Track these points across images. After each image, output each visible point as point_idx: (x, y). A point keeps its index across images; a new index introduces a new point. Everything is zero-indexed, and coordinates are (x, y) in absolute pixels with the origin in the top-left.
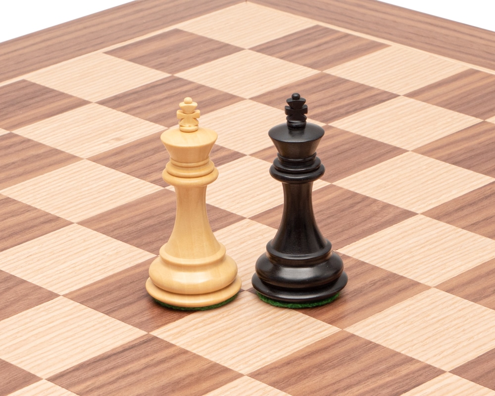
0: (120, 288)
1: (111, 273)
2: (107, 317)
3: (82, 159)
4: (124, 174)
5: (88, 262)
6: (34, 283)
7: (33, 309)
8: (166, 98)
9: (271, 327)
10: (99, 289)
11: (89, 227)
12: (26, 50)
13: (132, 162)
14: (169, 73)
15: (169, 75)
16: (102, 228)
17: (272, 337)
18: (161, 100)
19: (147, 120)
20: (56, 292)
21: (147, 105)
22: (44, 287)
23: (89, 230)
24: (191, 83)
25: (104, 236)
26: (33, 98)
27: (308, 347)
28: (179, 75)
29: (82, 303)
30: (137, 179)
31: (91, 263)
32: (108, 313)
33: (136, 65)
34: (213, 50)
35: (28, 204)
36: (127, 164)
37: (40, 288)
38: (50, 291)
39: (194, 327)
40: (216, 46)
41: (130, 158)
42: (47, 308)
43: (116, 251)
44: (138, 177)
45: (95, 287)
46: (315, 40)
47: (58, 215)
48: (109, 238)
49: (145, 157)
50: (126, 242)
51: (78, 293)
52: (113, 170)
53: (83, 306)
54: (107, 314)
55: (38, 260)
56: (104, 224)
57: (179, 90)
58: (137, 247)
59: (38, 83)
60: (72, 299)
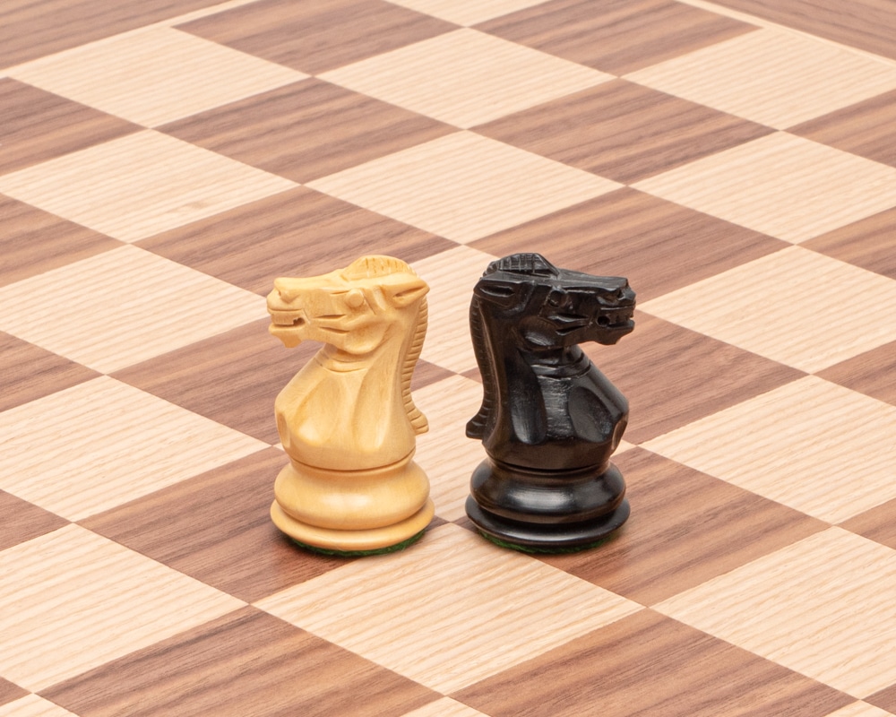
0: (192, 510)
1: (176, 480)
2: (165, 569)
3: (123, 243)
4: (208, 277)
5: (129, 455)
6: (17, 495)
7: (14, 548)
8: (298, 123)
9: (501, 599)
10: (153, 510)
11: (133, 383)
12: (13, 18)
13: (224, 253)
14: (307, 72)
15: (306, 76)
16: (161, 386)
17: (503, 620)
18: (288, 127)
19: (258, 166)
20: (62, 515)
21: (259, 136)
22: (38, 504)
23: (135, 390)
24: (349, 93)
25: (165, 402)
26: (25, 116)
27: (576, 641)
28: (325, 76)
29: (115, 539)
30: (235, 289)
31: (135, 457)
32: (167, 561)
33: (239, 53)
34: (397, 27)
35: (11, 333)
36: (215, 257)
37: (31, 506)
38: (49, 514)
39: (344, 594)
40: (405, 19)
41: (222, 244)
42: (43, 546)
43: (187, 435)
44: (237, 284)
45: (142, 507)
46: (607, 11)
47: (70, 357)
48: (175, 407)
49: (252, 244)
50: (209, 416)
51: (109, 518)
52: (187, 269)
53: (117, 546)
54: (166, 563)
55: (28, 449)
56: (164, 379)
57: (325, 107)
58: (232, 427)
59: (36, 85)
60: (95, 530)
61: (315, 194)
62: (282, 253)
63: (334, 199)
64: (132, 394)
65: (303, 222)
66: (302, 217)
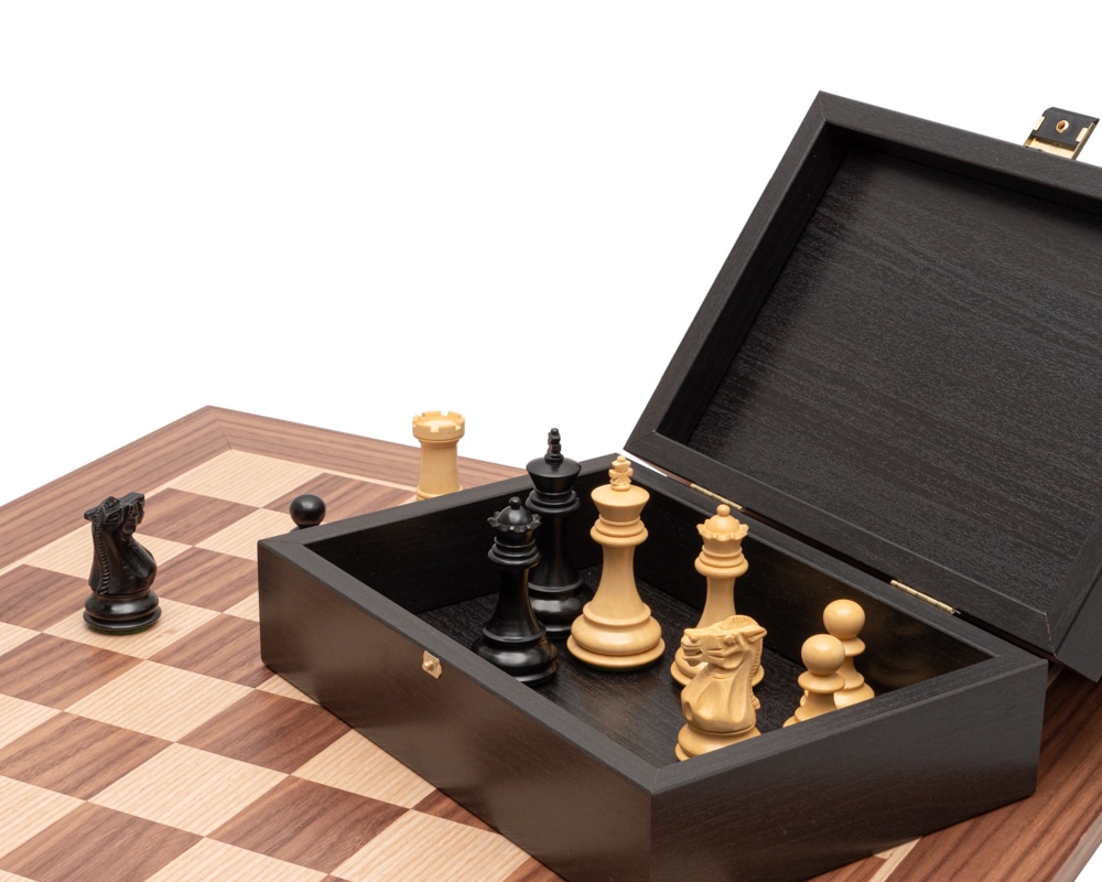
0: (267, 819)
1: (248, 803)
2: (270, 859)
3: (141, 660)
4: (200, 675)
5: (214, 790)
6: (165, 823)
7: (180, 857)
8: (201, 575)
9: (462, 853)
10: (245, 823)
11: (193, 745)
12: (8, 527)
13: (202, 659)
14: (189, 544)
15: (189, 547)
16: (209, 745)
17: (470, 865)
18: (196, 578)
19: (192, 604)
20: (196, 832)
21: (184, 585)
22: (179, 827)
23: (195, 750)
24: (218, 555)
25: (216, 755)
26: (46, 587)
27: (515, 872)
28: (201, 545)
29: (233, 843)
30: (218, 681)
31: (218, 791)
32: (270, 853)
33: (145, 536)
34: (223, 512)
35: (108, 722)
36: (198, 662)
37: (176, 830)
38: (189, 833)
39: (376, 862)
40: (225, 507)
41: (197, 654)
42: (196, 854)
43: (239, 774)
44: (219, 677)
45: (238, 822)
46: (331, 491)
47: (150, 734)
48: (223, 758)
49: (215, 651)
50: (246, 760)
51: (223, 831)
52: (185, 671)
53: (236, 849)
54: (270, 855)
55: (156, 794)
56: (209, 741)
57: (210, 564)
58: (262, 766)
59: (42, 567)
60: (220, 840)
61: (231, 618)
62: (234, 655)
63: (244, 619)
64: (194, 753)
65: (235, 635)
66: (233, 632)
